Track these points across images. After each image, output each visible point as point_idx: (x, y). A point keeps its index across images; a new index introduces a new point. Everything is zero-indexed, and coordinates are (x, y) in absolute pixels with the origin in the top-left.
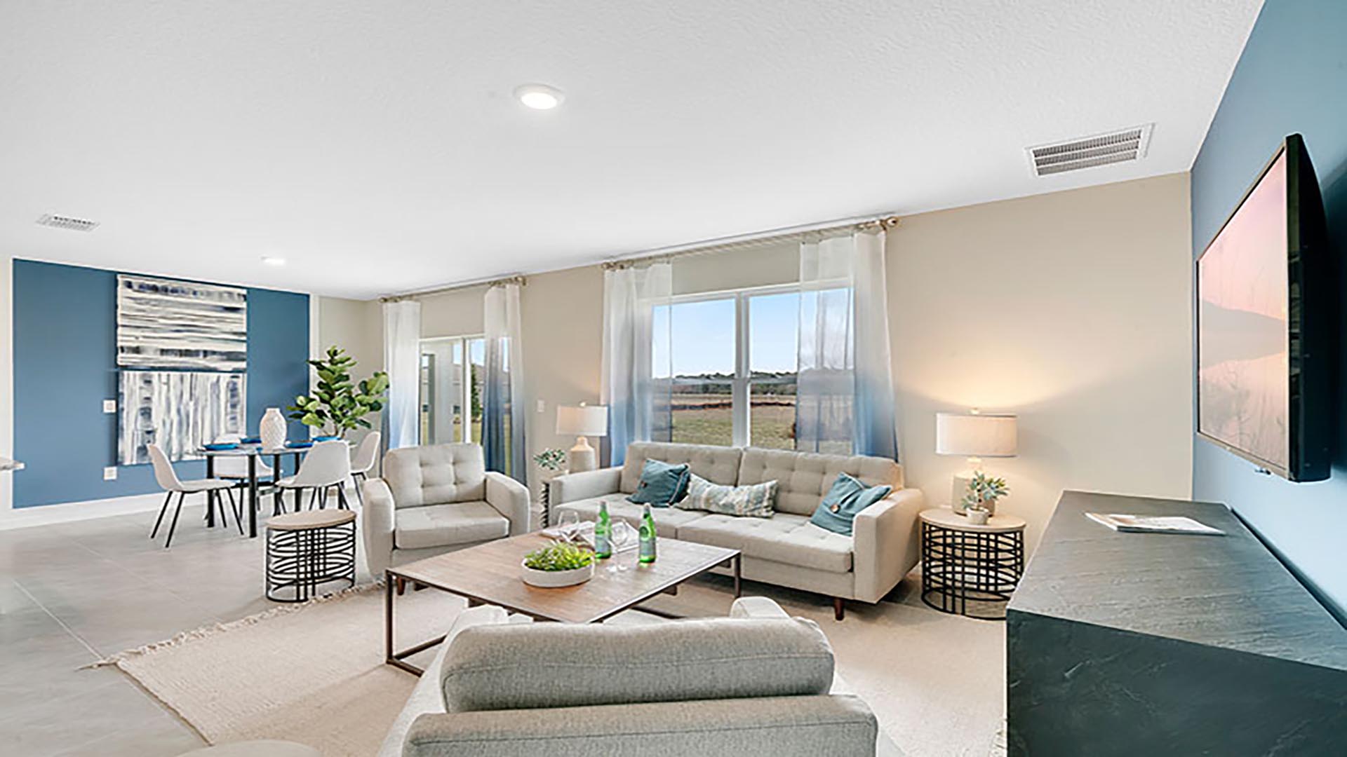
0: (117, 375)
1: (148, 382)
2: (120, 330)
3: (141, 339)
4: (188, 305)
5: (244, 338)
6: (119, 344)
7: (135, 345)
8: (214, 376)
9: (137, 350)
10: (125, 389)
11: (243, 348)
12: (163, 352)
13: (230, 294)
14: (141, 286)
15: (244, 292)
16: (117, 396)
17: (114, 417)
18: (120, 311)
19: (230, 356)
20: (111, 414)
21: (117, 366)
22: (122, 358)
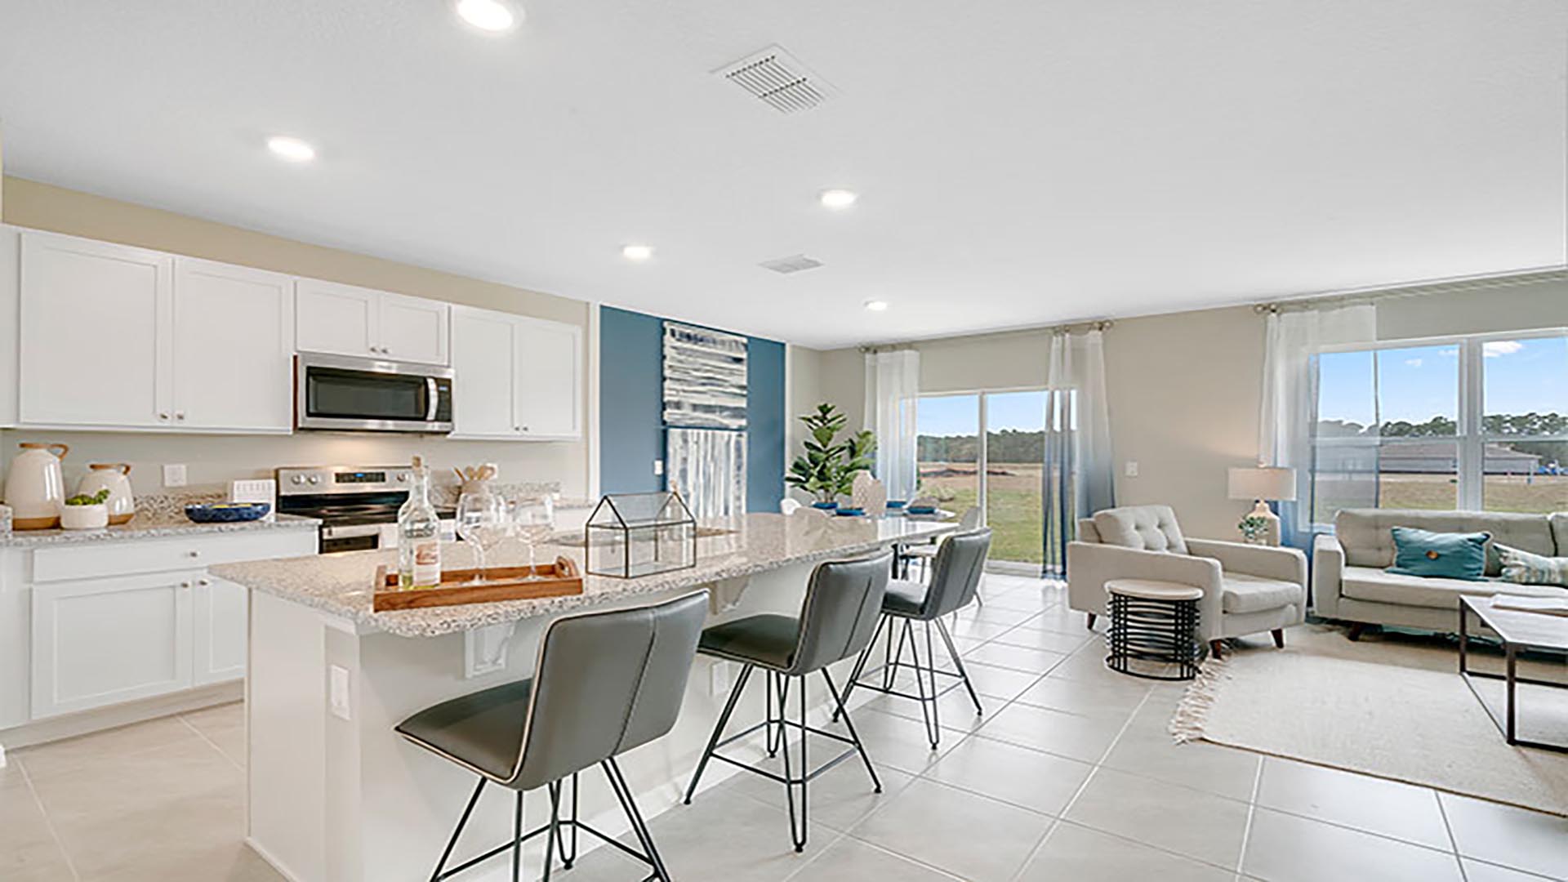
0: (665, 433)
1: (685, 441)
2: (667, 384)
3: (681, 393)
4: (710, 355)
5: (745, 392)
6: (666, 399)
7: (676, 399)
8: (726, 433)
9: (678, 405)
10: (670, 450)
11: (743, 404)
12: (695, 407)
13: (736, 342)
14: (681, 334)
15: (745, 340)
16: (664, 458)
17: (661, 479)
18: (667, 363)
19: (737, 412)
20: (659, 476)
21: (664, 423)
22: (670, 414)
